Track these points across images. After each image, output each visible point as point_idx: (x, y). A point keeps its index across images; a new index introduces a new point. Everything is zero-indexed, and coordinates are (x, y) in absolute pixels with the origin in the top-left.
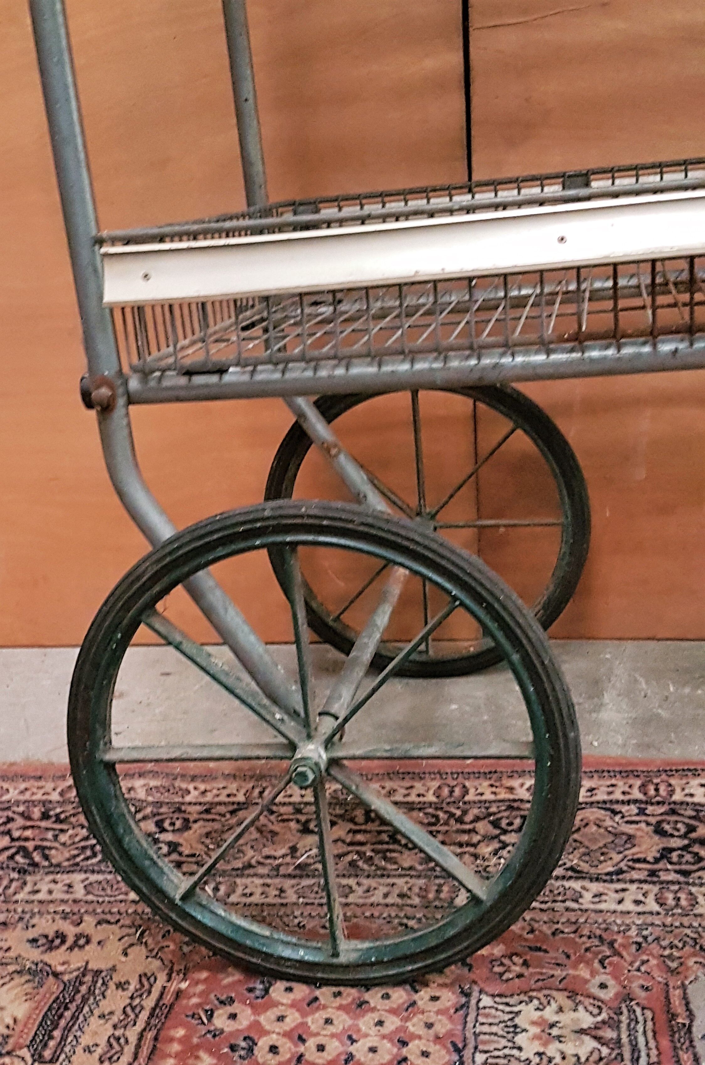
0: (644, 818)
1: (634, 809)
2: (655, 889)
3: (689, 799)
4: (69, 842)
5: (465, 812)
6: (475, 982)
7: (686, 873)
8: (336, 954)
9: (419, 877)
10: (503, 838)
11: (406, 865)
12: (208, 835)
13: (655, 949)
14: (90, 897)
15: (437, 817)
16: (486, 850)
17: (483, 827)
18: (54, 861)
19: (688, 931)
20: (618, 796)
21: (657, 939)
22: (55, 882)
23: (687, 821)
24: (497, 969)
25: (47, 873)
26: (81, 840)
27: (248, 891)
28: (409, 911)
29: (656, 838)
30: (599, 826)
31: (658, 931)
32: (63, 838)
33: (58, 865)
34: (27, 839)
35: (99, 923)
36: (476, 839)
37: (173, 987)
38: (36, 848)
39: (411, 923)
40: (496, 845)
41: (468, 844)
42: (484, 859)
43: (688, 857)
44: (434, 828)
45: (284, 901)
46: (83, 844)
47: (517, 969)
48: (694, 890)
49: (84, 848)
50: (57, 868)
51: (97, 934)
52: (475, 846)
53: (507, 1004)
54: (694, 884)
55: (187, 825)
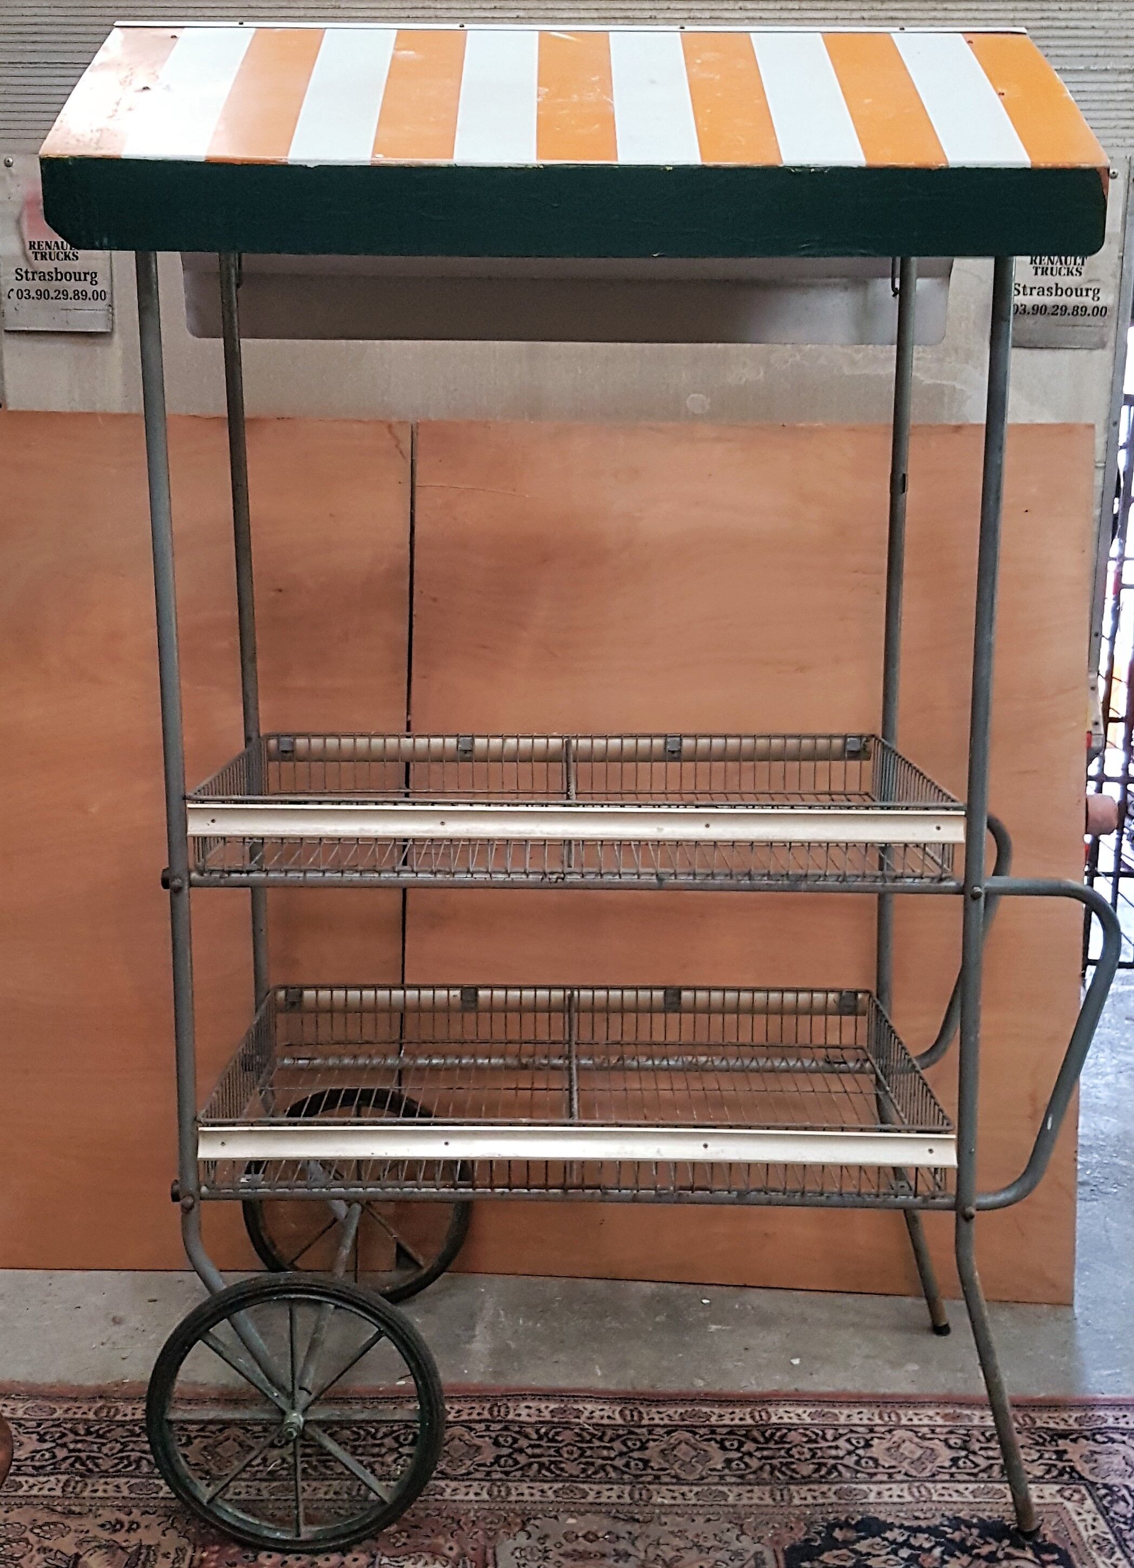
0: (488, 1433)
1: (482, 1426)
2: (488, 1484)
3: (517, 1418)
4: (110, 1454)
5: (377, 1430)
6: (378, 1549)
7: (507, 1473)
8: (298, 1535)
9: (347, 1480)
10: (400, 1450)
11: (339, 1471)
12: (205, 1448)
13: (482, 1525)
14: (133, 1495)
15: (358, 1434)
16: (389, 1459)
17: (388, 1441)
18: (103, 1468)
19: (502, 1513)
20: (475, 1417)
21: (485, 1518)
22: (106, 1483)
23: (514, 1435)
24: (392, 1540)
25: (100, 1477)
26: (118, 1453)
27: (237, 1491)
28: (340, 1503)
29: (494, 1448)
30: (461, 1440)
31: (485, 1513)
32: (105, 1450)
33: (106, 1471)
34: (80, 1451)
35: (143, 1514)
36: (384, 1450)
37: (197, 1556)
38: (89, 1458)
39: (342, 1512)
40: (396, 1456)
41: (378, 1455)
42: (388, 1466)
43: (510, 1462)
44: (357, 1443)
45: (261, 1498)
46: (120, 1455)
47: (403, 1540)
48: (510, 1484)
49: (122, 1458)
50: (105, 1474)
51: (144, 1520)
52: (382, 1456)
53: (397, 1562)
54: (510, 1481)
55: (189, 1442)
